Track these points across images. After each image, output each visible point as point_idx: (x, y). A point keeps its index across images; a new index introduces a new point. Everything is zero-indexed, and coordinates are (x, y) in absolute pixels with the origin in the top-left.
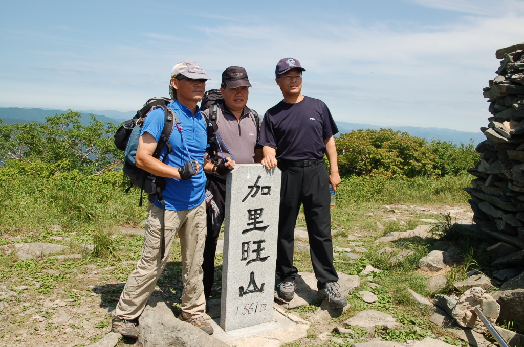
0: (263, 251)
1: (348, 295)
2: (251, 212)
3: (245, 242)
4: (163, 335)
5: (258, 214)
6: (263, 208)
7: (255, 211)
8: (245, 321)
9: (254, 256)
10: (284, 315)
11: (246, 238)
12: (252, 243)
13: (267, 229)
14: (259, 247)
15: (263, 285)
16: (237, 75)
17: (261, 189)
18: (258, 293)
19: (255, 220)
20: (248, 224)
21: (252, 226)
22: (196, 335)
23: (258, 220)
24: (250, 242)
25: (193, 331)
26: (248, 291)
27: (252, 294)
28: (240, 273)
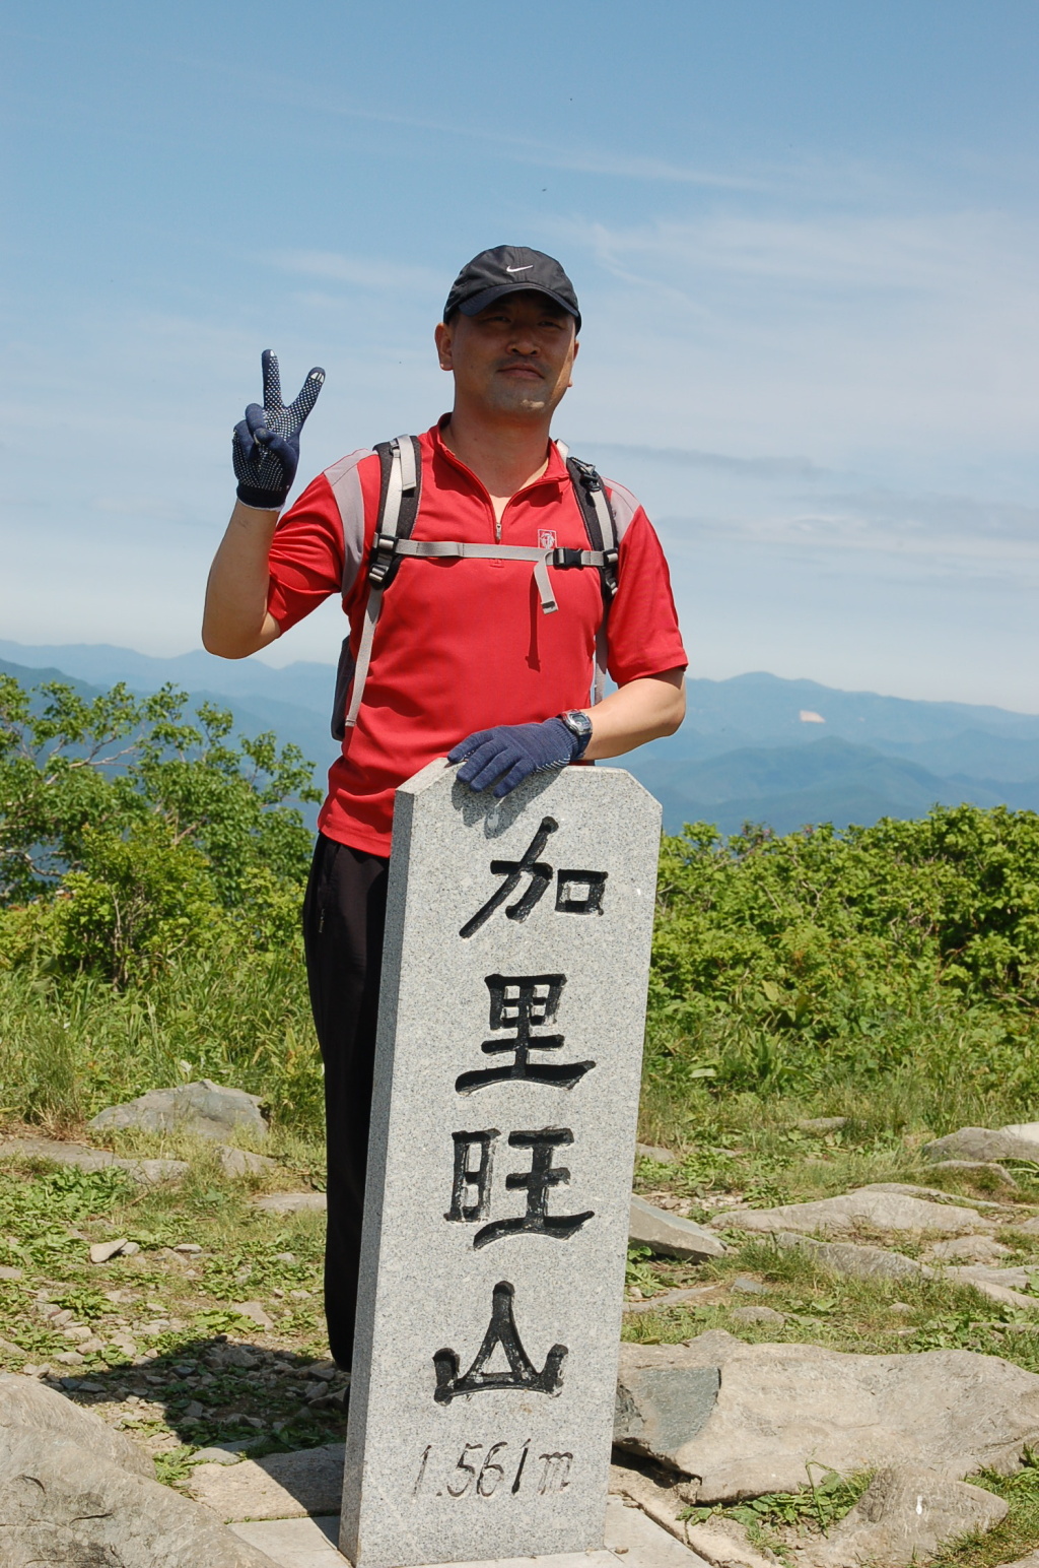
0: (561, 1186)
1: (1015, 1466)
2: (503, 990)
3: (470, 1129)
5: (539, 1001)
6: (567, 973)
7: (527, 983)
8: (458, 1529)
9: (515, 1204)
10: (671, 1532)
11: (474, 1110)
12: (504, 1137)
13: (584, 1079)
14: (541, 1161)
15: (557, 1354)
17: (554, 881)
18: (533, 1396)
19: (524, 1032)
20: (490, 1047)
21: (508, 1058)
22: (183, 1534)
23: (536, 1031)
24: (496, 1133)
25: (172, 1518)
26: (479, 1379)
27: (500, 1393)
28: (439, 1284)
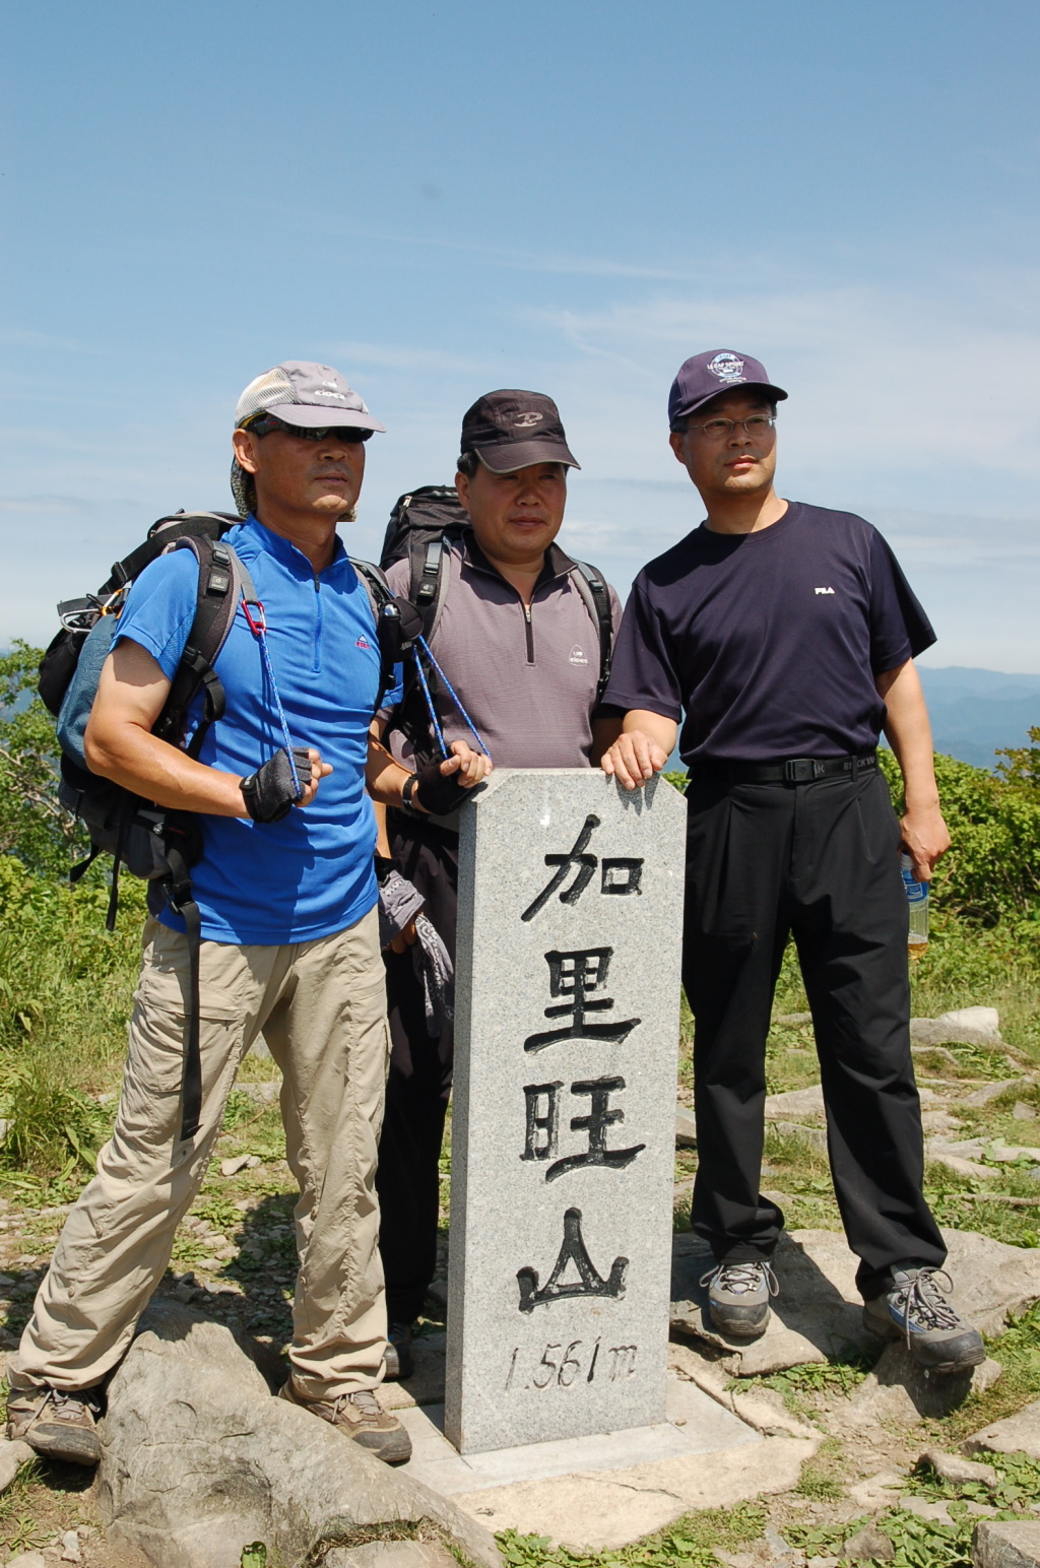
0: (617, 1125)
1: (1000, 1327)
2: (560, 964)
3: (538, 1083)
4: (189, 1452)
5: (591, 971)
6: (614, 946)
7: (580, 957)
8: (545, 1414)
9: (579, 1142)
10: (720, 1402)
11: (541, 1066)
12: (567, 1088)
13: (632, 1034)
14: (599, 1105)
15: (620, 1264)
16: (521, 421)
17: (599, 869)
18: (601, 1301)
19: (579, 997)
20: (551, 1013)
21: (567, 1021)
22: (316, 1450)
23: (589, 996)
24: (560, 1084)
25: (306, 1435)
26: (555, 1290)
27: (574, 1300)
28: (518, 1214)
